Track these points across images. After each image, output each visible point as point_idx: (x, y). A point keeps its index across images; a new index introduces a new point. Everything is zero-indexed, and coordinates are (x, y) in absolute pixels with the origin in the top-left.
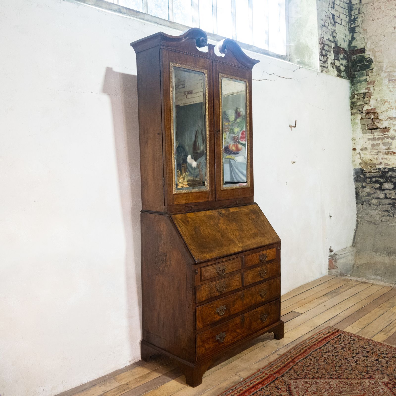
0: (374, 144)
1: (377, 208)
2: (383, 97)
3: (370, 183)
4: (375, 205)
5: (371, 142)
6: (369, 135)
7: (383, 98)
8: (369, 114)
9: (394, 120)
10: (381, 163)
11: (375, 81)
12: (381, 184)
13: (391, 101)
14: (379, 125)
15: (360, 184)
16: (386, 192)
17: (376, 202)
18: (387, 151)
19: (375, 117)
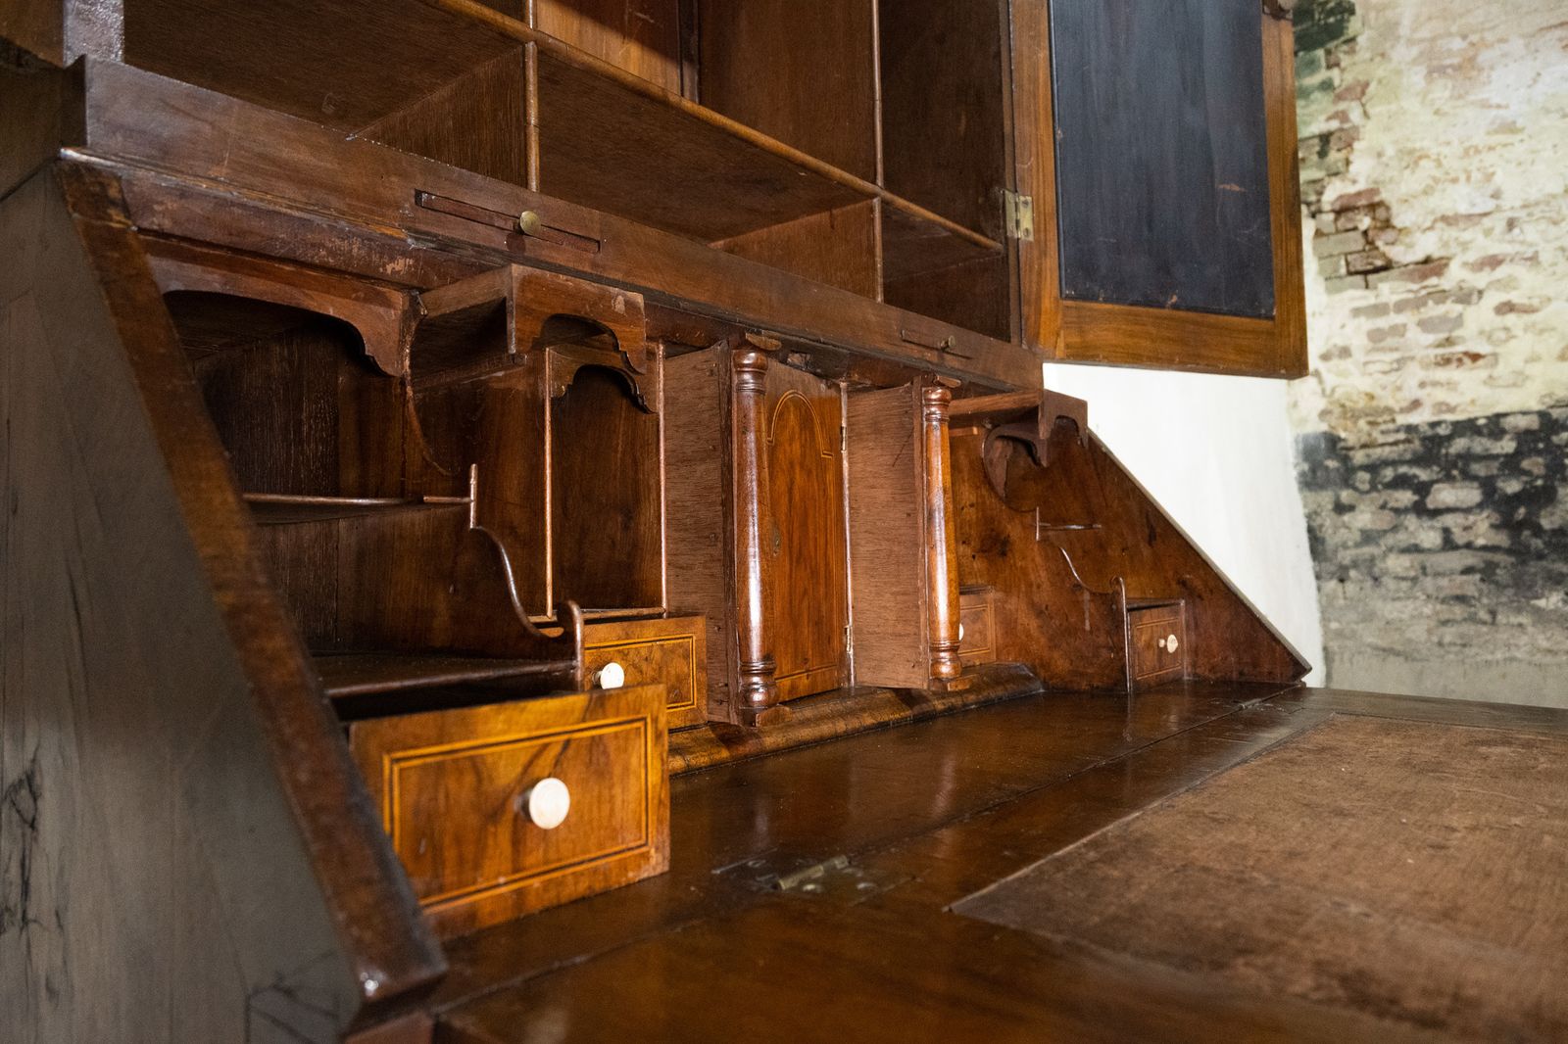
0: (1379, 330)
1: (1411, 588)
2: (1408, 140)
3: (1373, 488)
4: (1404, 579)
5: (1366, 324)
6: (1356, 295)
7: (1410, 145)
8: (1350, 214)
9: (1462, 225)
10: (1416, 404)
11: (1367, 85)
12: (1423, 489)
13: (1445, 150)
14: (1397, 253)
15: (1327, 499)
16: (1449, 520)
17: (1408, 564)
18: (1441, 351)
19: (1379, 224)
